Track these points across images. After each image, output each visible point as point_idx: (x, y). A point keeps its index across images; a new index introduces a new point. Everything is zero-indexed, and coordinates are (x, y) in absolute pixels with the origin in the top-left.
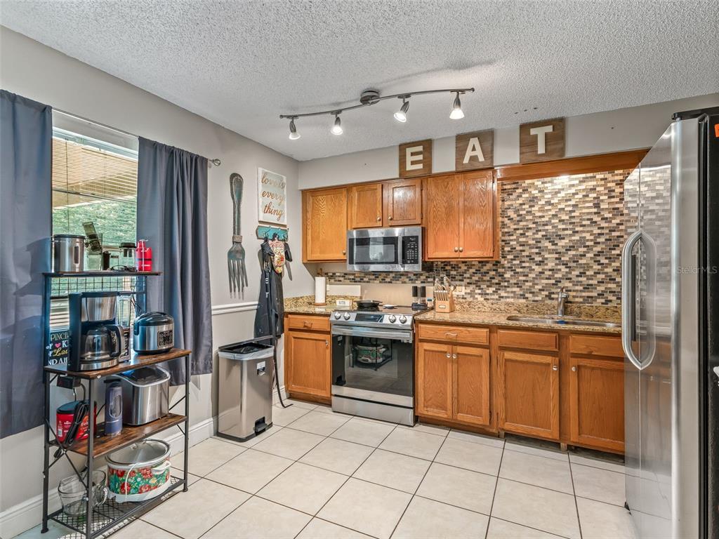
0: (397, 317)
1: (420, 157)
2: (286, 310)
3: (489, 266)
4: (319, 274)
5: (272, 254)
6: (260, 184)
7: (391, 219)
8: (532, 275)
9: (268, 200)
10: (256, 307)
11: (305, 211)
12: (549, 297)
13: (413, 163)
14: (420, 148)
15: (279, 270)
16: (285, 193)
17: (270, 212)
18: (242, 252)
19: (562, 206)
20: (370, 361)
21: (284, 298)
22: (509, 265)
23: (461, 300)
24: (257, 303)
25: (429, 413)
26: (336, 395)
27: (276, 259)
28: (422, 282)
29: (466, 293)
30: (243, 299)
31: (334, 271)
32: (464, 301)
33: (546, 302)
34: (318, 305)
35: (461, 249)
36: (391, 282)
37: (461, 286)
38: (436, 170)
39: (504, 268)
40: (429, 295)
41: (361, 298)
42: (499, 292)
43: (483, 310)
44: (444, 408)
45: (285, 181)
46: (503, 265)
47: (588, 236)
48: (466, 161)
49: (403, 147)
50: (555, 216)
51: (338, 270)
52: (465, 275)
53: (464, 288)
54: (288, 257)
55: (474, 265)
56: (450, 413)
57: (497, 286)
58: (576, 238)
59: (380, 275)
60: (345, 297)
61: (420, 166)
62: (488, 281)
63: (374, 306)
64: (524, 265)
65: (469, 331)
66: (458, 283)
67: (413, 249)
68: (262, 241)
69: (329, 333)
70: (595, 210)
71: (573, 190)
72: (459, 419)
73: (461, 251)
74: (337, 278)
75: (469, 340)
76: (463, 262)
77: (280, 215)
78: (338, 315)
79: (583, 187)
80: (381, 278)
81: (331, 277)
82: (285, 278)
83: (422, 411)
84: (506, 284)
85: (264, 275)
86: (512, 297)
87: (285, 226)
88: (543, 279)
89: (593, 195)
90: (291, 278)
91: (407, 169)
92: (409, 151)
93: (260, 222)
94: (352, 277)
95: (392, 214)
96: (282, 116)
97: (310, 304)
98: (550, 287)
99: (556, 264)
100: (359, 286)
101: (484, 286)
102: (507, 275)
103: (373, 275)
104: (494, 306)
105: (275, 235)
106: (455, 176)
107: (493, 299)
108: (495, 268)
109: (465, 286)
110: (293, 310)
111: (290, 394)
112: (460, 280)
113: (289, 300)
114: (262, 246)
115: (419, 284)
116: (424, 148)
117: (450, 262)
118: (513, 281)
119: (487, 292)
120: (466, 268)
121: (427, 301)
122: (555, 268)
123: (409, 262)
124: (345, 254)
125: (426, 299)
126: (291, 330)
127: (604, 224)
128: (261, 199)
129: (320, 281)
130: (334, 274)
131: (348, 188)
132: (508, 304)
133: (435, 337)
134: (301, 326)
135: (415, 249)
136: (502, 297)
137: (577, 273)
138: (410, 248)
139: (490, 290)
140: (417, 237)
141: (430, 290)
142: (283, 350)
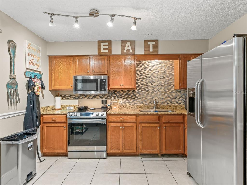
0: (100, 113)
1: (107, 47)
2: (42, 113)
3: (131, 92)
4: (57, 96)
5: (34, 85)
6: (27, 49)
7: (94, 72)
8: (145, 95)
9: (31, 58)
10: (25, 113)
11: (51, 66)
12: (151, 102)
13: (104, 49)
14: (107, 44)
15: (38, 93)
16: (41, 55)
17: (33, 64)
18: (16, 84)
19: (154, 71)
20: (80, 131)
21: (40, 107)
22: (138, 91)
23: (121, 105)
24: (25, 111)
25: (113, 152)
26: (69, 151)
27: (36, 88)
28: (105, 98)
29: (122, 102)
30: (17, 109)
31: (65, 94)
32: (122, 105)
33: (150, 104)
34: (58, 110)
35: (123, 85)
36: (92, 99)
37: (121, 99)
38: (113, 53)
39: (136, 92)
40: (108, 103)
41: (78, 105)
42: (134, 101)
43: (129, 108)
44: (119, 148)
45: (40, 49)
46: (136, 91)
47: (163, 82)
48: (125, 51)
49: (100, 42)
50: (152, 74)
51: (67, 93)
52: (122, 95)
53: (122, 100)
54: (43, 87)
55: (125, 91)
56: (121, 150)
57: (134, 99)
58: (159, 82)
59: (87, 95)
60: (71, 105)
61: (107, 51)
62: (130, 97)
63: (85, 109)
64: (142, 91)
65: (129, 117)
66: (119, 98)
67: (104, 85)
68: (28, 79)
69: (65, 123)
70: (164, 73)
71: (158, 66)
72: (125, 152)
73: (123, 86)
74: (66, 97)
75: (129, 120)
76: (122, 90)
77: (38, 66)
78: (71, 114)
79: (161, 65)
80: (87, 97)
81: (64, 97)
82: (41, 98)
83: (110, 151)
84: (137, 98)
85: (29, 96)
86: (139, 103)
87: (40, 72)
88: (149, 96)
89: (163, 68)
90: (43, 98)
91: (102, 51)
92: (102, 44)
93: (27, 69)
94: (74, 96)
95: (94, 70)
96: (45, 12)
97: (53, 109)
98: (151, 99)
99: (153, 91)
100: (78, 100)
101: (129, 99)
102: (137, 95)
103: (84, 95)
104: (133, 107)
105: (35, 76)
106: (121, 56)
107: (132, 104)
108: (133, 92)
109: (122, 99)
110: (46, 113)
111: (43, 154)
112: (120, 97)
113: (43, 108)
114: (28, 81)
115: (104, 99)
116: (108, 44)
117: (116, 90)
118: (139, 97)
119: (130, 101)
120: (122, 92)
121: (107, 106)
122: (152, 92)
123: (102, 90)
124: (72, 86)
125: (107, 105)
126: (44, 123)
127: (167, 78)
128: (27, 57)
129: (58, 98)
130: (65, 95)
131: (73, 57)
132: (137, 105)
133: (116, 120)
134: (50, 120)
135: (105, 84)
136: (135, 103)
137: (159, 94)
138: (103, 84)
139: (131, 101)
140: (106, 80)
141: (109, 101)
142: (40, 133)
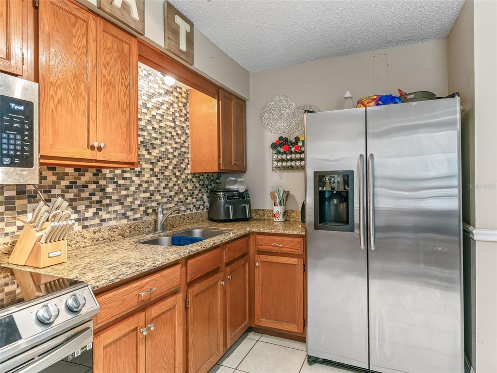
3: (88, 176)
8: (132, 189)
12: (146, 213)
19: (154, 113)
22: (111, 175)
33: (144, 219)
39: (105, 179)
42: (100, 213)
43: (83, 245)
46: (105, 174)
47: (171, 150)
50: (149, 121)
52: (54, 192)
55: (67, 174)
57: (98, 206)
58: (163, 149)
62: (87, 199)
64: (126, 175)
67: (20, 131)
70: (173, 125)
71: (160, 100)
79: (166, 98)
84: (108, 201)
86: (114, 219)
88: (140, 192)
89: (172, 110)
98: (147, 201)
99: (151, 176)
101: (81, 208)
102: (109, 190)
104: (96, 236)
107: (93, 225)
108: (95, 178)
118: (115, 197)
119: (87, 215)
120: (54, 178)
122: (149, 180)
127: (178, 140)
132: (111, 229)
135: (24, 131)
136: (104, 220)
137: (163, 185)
138: (10, 128)
139: (90, 213)
